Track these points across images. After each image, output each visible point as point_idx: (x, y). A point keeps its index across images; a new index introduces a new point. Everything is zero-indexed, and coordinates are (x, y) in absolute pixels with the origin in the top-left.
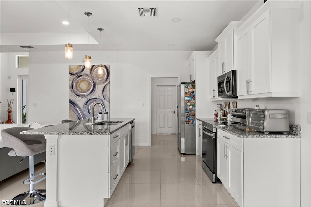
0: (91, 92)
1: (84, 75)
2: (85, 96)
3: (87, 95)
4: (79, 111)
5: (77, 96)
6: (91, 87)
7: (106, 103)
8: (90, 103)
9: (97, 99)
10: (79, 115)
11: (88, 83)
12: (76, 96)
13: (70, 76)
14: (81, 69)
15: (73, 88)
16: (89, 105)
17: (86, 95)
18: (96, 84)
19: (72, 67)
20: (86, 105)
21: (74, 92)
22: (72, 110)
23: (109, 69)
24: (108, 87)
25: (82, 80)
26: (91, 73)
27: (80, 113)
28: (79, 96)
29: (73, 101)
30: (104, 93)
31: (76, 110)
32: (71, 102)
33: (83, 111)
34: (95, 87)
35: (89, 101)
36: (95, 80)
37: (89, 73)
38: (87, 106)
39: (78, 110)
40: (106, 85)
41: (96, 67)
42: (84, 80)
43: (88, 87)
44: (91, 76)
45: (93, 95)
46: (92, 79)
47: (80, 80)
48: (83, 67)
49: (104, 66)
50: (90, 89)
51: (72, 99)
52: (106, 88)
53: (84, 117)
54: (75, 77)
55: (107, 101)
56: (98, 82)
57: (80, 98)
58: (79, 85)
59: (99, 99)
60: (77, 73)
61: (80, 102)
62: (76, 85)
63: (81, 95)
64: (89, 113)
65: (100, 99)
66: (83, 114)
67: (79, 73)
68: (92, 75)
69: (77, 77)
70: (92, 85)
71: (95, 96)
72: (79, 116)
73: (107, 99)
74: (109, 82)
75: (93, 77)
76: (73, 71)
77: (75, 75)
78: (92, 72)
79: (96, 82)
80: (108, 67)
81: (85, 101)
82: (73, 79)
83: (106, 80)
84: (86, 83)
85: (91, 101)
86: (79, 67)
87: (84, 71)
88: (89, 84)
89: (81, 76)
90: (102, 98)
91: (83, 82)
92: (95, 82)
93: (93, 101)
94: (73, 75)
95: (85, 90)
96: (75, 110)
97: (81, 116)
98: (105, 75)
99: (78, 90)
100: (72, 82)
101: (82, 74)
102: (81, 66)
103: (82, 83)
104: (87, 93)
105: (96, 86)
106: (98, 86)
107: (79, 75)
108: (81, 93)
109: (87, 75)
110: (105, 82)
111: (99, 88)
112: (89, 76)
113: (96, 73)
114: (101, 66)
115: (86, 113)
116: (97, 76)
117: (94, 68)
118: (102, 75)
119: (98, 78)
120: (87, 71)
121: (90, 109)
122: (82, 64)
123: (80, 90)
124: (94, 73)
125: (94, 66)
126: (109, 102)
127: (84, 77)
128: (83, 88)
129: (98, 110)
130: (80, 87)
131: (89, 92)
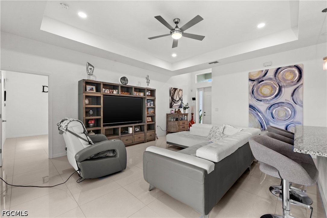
0: (276, 96)
1: (266, 80)
2: (267, 100)
3: (271, 100)
4: (260, 116)
5: (258, 101)
6: (276, 91)
7: (297, 107)
8: (274, 108)
9: (284, 103)
10: (260, 119)
11: (271, 87)
12: (256, 101)
13: (251, 83)
14: (263, 73)
15: (254, 93)
16: (273, 110)
17: (269, 99)
18: (283, 87)
19: (252, 74)
20: (269, 109)
21: (255, 97)
22: (252, 114)
23: (302, 68)
24: (300, 90)
25: (264, 85)
26: (275, 76)
27: (262, 118)
28: (261, 101)
29: (253, 106)
30: (294, 96)
31: (258, 114)
32: (251, 106)
33: (266, 116)
34: (282, 91)
35: (273, 106)
36: (282, 83)
37: (272, 77)
38: (270, 111)
39: (259, 114)
40: (298, 87)
41: (283, 69)
42: (267, 84)
43: (272, 91)
44: (275, 80)
45: (279, 99)
46: (277, 83)
47: (261, 85)
48: (265, 71)
49: (295, 66)
50: (274, 93)
51: (252, 104)
52: (298, 90)
53: (266, 122)
54: (255, 83)
55: (299, 105)
56: (285, 84)
57: (261, 103)
58: (261, 90)
59: (286, 103)
60: (258, 79)
61: (262, 107)
62: (257, 91)
63: (264, 100)
64: (273, 118)
65: (289, 103)
66: (266, 118)
67: (260, 78)
68: (277, 78)
69: (258, 82)
70: (278, 88)
71: (282, 100)
72: (261, 121)
73: (299, 103)
74: (302, 84)
75: (278, 81)
76: (254, 77)
77: (256, 81)
78: (277, 75)
79: (282, 85)
80: (300, 67)
81: (268, 105)
82: (253, 85)
83: (298, 81)
84: (269, 87)
85: (276, 106)
86: (260, 71)
87: (266, 76)
88: (273, 88)
89: (263, 81)
90: (292, 102)
91: (266, 87)
92: (280, 85)
93: (278, 105)
94: (254, 81)
95: (268, 95)
96: (255, 115)
97: (264, 121)
98: (296, 76)
99: (259, 95)
100: (253, 88)
101: (263, 79)
102: (263, 71)
103: (264, 88)
104: (270, 97)
105: (283, 89)
106: (285, 89)
107: (260, 80)
108: (263, 98)
109: (270, 79)
111: (287, 92)
112: (273, 80)
113: (282, 75)
114: (290, 67)
115: (269, 117)
116: (283, 78)
117: (280, 70)
118: (291, 76)
119: (285, 80)
120: (270, 74)
121: (275, 114)
122: (264, 69)
123: (261, 95)
124: (280, 76)
125: (280, 68)
126: (302, 106)
127: (267, 81)
128: (265, 93)
129: (285, 116)
130: (261, 92)
131: (273, 96)
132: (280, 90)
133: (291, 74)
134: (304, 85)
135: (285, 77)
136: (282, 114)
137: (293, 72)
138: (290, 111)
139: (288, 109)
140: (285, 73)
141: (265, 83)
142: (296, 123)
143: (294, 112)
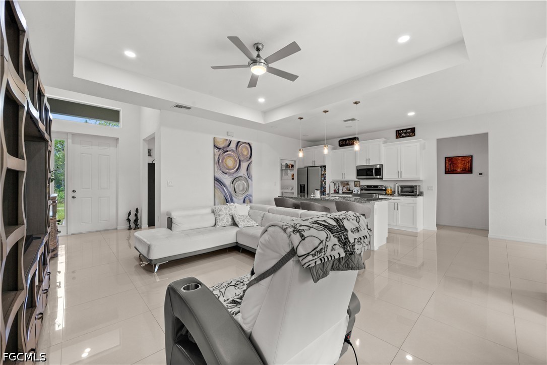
0: (237, 170)
1: (230, 151)
2: (231, 174)
3: (234, 173)
4: (226, 191)
5: (224, 174)
6: (237, 164)
7: (249, 180)
8: (236, 182)
9: (242, 177)
11: (234, 160)
12: (222, 174)
13: (216, 150)
14: (228, 143)
15: (220, 164)
16: (235, 184)
17: (232, 172)
18: (241, 161)
19: (218, 140)
20: (232, 183)
21: (220, 169)
22: (218, 190)
25: (228, 156)
27: (227, 193)
28: (226, 174)
29: (219, 179)
30: (248, 171)
31: (223, 189)
32: (216, 180)
33: (230, 190)
35: (235, 180)
37: (234, 149)
38: (233, 185)
39: (225, 189)
40: (250, 163)
41: (241, 143)
42: (230, 156)
43: (234, 164)
44: (236, 152)
45: (239, 173)
46: (237, 156)
47: (226, 155)
48: (229, 141)
49: (248, 143)
50: (236, 167)
51: (217, 176)
52: (250, 166)
54: (221, 151)
56: (243, 159)
57: (227, 176)
58: (226, 161)
60: (223, 148)
61: (227, 180)
62: (222, 161)
63: (228, 173)
64: (236, 193)
65: (245, 178)
66: (230, 193)
67: (225, 148)
68: (238, 152)
69: (224, 152)
70: (238, 162)
71: (241, 174)
73: (250, 177)
76: (219, 144)
78: (238, 148)
80: (251, 145)
81: (231, 179)
82: (219, 153)
83: (250, 158)
84: (232, 159)
85: (237, 179)
86: (225, 140)
87: (230, 146)
89: (227, 151)
90: (247, 177)
91: (230, 158)
93: (239, 179)
94: (220, 149)
95: (232, 168)
96: (222, 190)
97: (228, 196)
98: (249, 153)
99: (224, 167)
100: (219, 157)
101: (228, 150)
102: (227, 140)
103: (228, 159)
104: (233, 170)
105: (242, 163)
107: (225, 150)
108: (227, 171)
109: (233, 151)
110: (249, 161)
111: (244, 165)
114: (245, 143)
115: (233, 192)
117: (239, 144)
118: (246, 152)
119: (243, 155)
120: (233, 146)
121: (237, 188)
122: (229, 138)
123: (226, 167)
124: (240, 149)
125: (239, 142)
126: (252, 180)
128: (229, 165)
129: (243, 190)
130: (226, 164)
131: (235, 169)
132: (240, 165)
133: (246, 150)
134: (253, 162)
135: (242, 152)
136: (241, 188)
137: (247, 148)
138: (246, 185)
139: (245, 183)
140: (243, 148)
141: (229, 154)
142: (249, 196)
143: (248, 186)
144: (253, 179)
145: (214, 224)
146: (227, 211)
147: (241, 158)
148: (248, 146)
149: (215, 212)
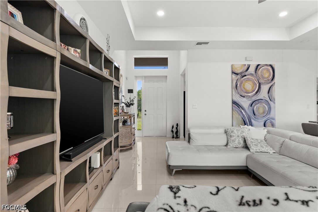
0: (257, 93)
1: (248, 75)
2: (249, 97)
3: (252, 96)
4: (244, 113)
5: (242, 97)
6: (256, 87)
7: (272, 104)
8: (255, 105)
9: (262, 100)
11: (252, 83)
12: (240, 97)
13: (234, 76)
14: (246, 68)
15: (238, 88)
16: (254, 107)
17: (251, 96)
18: (261, 84)
19: (236, 66)
20: (251, 106)
21: (238, 93)
22: (236, 112)
25: (246, 80)
26: (256, 72)
27: (245, 115)
28: (244, 97)
29: (237, 102)
30: (270, 93)
31: (241, 112)
32: (234, 103)
33: (249, 112)
34: (261, 88)
35: (254, 102)
36: (261, 80)
37: (253, 73)
38: (252, 108)
39: (243, 111)
40: (272, 85)
41: (261, 66)
42: (248, 80)
43: (253, 87)
44: (256, 76)
45: (258, 96)
46: (257, 79)
47: (244, 80)
48: (247, 66)
49: (270, 65)
50: (255, 90)
51: (235, 99)
52: (272, 88)
53: (249, 119)
54: (239, 76)
56: (263, 82)
57: (245, 99)
58: (244, 85)
59: (264, 100)
60: (241, 73)
61: (245, 103)
62: (240, 86)
63: (246, 96)
64: (255, 115)
65: (266, 100)
66: (249, 116)
68: (257, 75)
69: (242, 76)
70: (258, 85)
71: (261, 97)
72: (244, 118)
73: (273, 100)
74: (275, 83)
75: (258, 78)
76: (237, 70)
77: (239, 74)
78: (257, 72)
79: (261, 82)
80: (274, 66)
81: (250, 102)
82: (237, 79)
83: (272, 80)
84: (251, 83)
85: (257, 102)
86: (243, 66)
87: (248, 71)
88: (254, 84)
89: (245, 76)
90: (268, 99)
91: (248, 82)
92: (260, 82)
93: (258, 102)
94: (237, 74)
95: (250, 91)
96: (239, 112)
97: (247, 118)
98: (271, 75)
99: (243, 91)
100: (236, 82)
101: (246, 74)
102: (245, 65)
103: (246, 83)
104: (252, 94)
105: (262, 86)
106: (264, 86)
107: (243, 74)
108: (246, 94)
109: (252, 75)
110: (270, 83)
111: (265, 88)
112: (254, 76)
113: (261, 72)
114: (267, 65)
115: (251, 115)
116: (262, 75)
117: (259, 67)
119: (263, 78)
120: (252, 70)
121: (256, 111)
122: (247, 63)
123: (244, 91)
124: (259, 72)
125: (259, 65)
126: (274, 103)
127: (249, 77)
128: (248, 89)
129: (264, 112)
130: (244, 88)
131: (254, 92)
132: (259, 87)
133: (267, 73)
135: (263, 75)
136: (261, 111)
137: (268, 70)
138: (267, 108)
139: (266, 106)
140: (263, 71)
141: (248, 78)
142: (271, 119)
143: (270, 108)
144: (276, 102)
145: (225, 143)
146: (239, 133)
147: (261, 81)
148: (270, 68)
149: (227, 132)
